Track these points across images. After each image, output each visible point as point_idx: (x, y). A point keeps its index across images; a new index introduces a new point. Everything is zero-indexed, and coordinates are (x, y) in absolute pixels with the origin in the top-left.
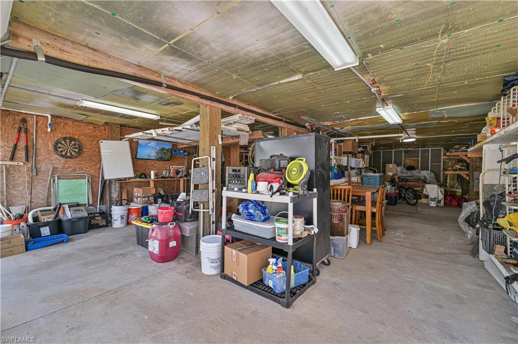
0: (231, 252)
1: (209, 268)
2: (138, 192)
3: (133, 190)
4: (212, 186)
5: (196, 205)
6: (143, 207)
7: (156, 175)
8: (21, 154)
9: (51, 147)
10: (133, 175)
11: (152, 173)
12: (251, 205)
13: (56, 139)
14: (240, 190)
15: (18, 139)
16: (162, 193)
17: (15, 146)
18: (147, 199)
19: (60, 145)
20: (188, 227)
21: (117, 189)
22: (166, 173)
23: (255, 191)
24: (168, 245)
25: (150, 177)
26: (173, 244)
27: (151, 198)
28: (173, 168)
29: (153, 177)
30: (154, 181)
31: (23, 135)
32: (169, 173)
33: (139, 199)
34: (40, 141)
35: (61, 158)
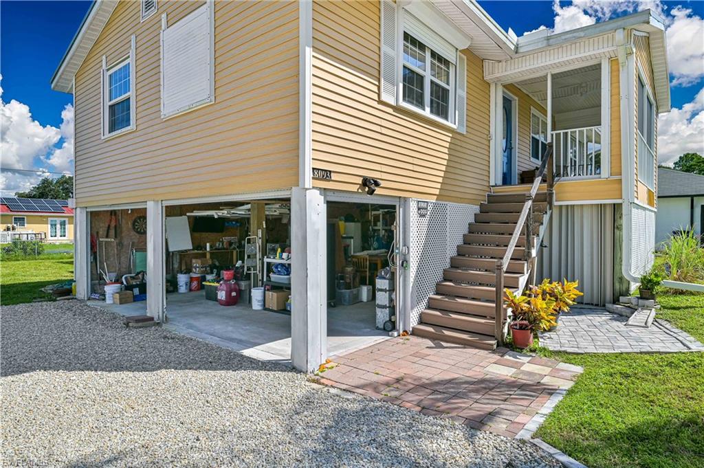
0: (269, 294)
1: (256, 305)
2: (196, 263)
3: (191, 261)
4: (258, 256)
5: (249, 269)
6: (202, 277)
7: (211, 247)
8: (112, 232)
9: (130, 225)
10: (191, 248)
11: (208, 245)
12: (279, 266)
13: (134, 218)
14: (274, 258)
15: (111, 220)
16: (217, 264)
17: (109, 226)
18: (204, 269)
19: (136, 224)
20: (243, 284)
21: (178, 261)
22: (219, 244)
23: (281, 258)
24: (231, 294)
25: (206, 249)
26: (234, 294)
27: (208, 268)
28: (226, 239)
29: (208, 249)
30: (211, 253)
31: (113, 217)
32: (223, 244)
33: (198, 269)
34: (123, 221)
35: (136, 234)
